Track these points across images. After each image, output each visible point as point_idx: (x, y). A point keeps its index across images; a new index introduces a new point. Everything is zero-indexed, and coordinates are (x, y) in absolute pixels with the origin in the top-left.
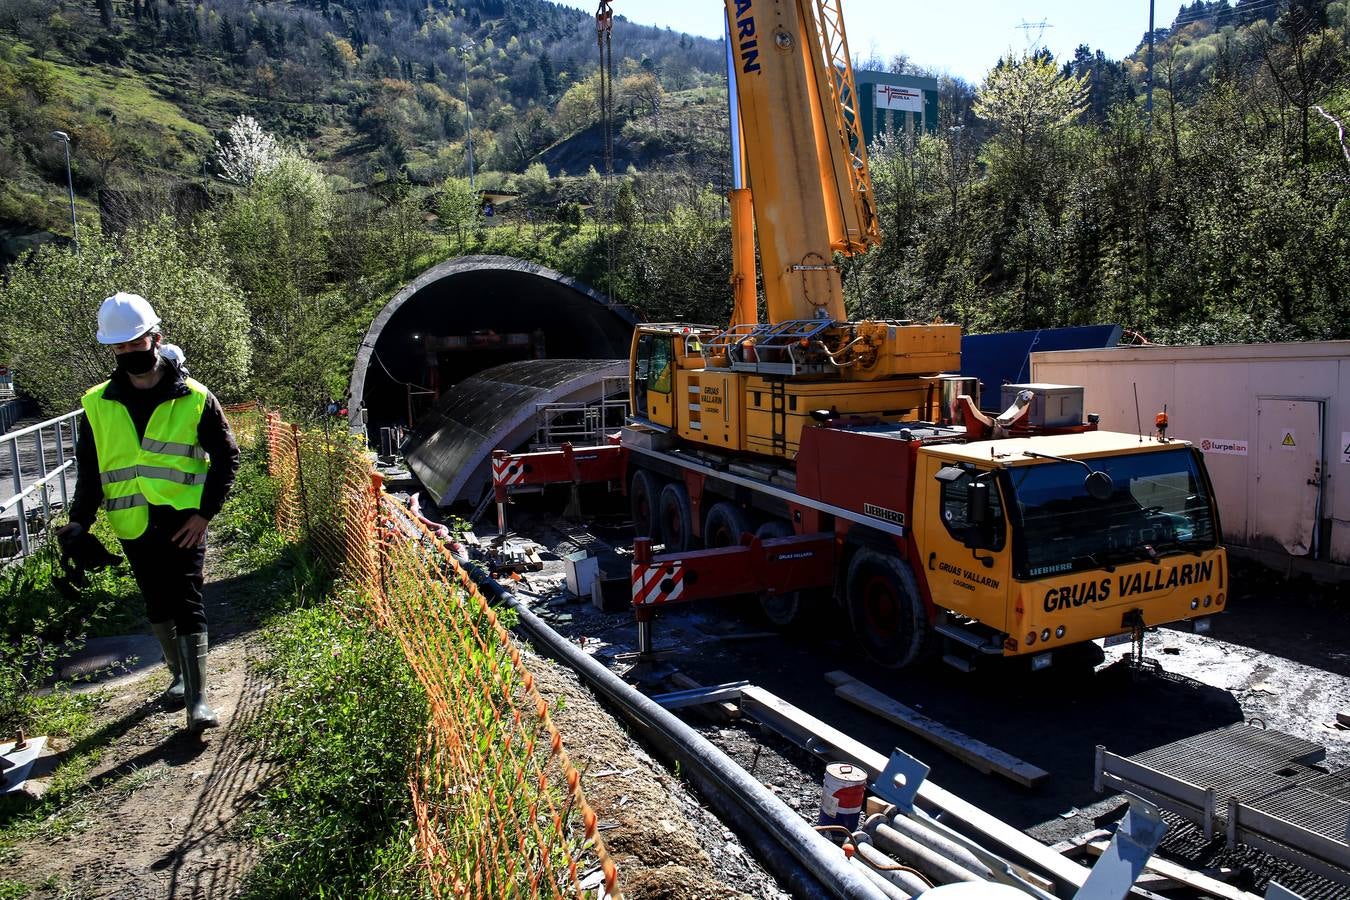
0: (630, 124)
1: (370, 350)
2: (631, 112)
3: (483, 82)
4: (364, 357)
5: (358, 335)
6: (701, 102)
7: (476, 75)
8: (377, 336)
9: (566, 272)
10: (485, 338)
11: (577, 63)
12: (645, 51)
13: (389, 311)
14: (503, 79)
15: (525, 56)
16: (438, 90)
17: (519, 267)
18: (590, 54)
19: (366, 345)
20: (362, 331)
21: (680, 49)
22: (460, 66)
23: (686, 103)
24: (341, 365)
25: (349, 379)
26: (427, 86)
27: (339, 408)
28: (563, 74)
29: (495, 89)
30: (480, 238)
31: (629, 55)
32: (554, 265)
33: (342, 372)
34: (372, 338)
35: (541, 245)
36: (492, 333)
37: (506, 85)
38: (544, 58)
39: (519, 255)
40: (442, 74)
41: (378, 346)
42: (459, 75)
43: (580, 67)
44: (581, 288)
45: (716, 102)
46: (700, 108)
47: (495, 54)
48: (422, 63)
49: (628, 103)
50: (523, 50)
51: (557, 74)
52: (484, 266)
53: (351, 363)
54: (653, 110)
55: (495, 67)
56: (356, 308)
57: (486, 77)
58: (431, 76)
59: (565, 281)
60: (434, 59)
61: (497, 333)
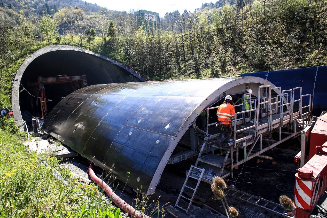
0: (76, 22)
1: (19, 83)
2: (76, 19)
3: (27, 10)
4: (17, 86)
5: (12, 76)
6: (95, 18)
7: (25, 8)
8: (21, 76)
9: (96, 52)
10: (64, 78)
11: (57, 7)
12: (75, 5)
13: (25, 65)
14: (34, 10)
15: (40, 4)
16: (13, 11)
17: (77, 49)
18: (60, 4)
19: (17, 80)
20: (13, 74)
21: (85, 5)
22: (20, 5)
23: (91, 18)
24: (5, 90)
25: (11, 97)
26: (9, 10)
27: (8, 111)
28: (53, 10)
29: (32, 13)
30: (58, 39)
31: (71, 6)
32: (90, 49)
33: (6, 94)
34: (19, 77)
35: (83, 42)
36: (66, 76)
37: (35, 11)
38: (46, 5)
39: (75, 46)
40: (13, 7)
41: (23, 81)
42: (20, 8)
43: (58, 8)
44: (104, 58)
45: (99, 18)
46: (95, 19)
47: (31, 3)
48: (7, 3)
49: (75, 16)
50: (39, 2)
51: (51, 10)
52: (63, 49)
53: (10, 89)
54: (82, 19)
55: (31, 6)
56: (8, 64)
57: (28, 9)
58: (10, 7)
59: (97, 55)
60: (11, 2)
61: (68, 76)
